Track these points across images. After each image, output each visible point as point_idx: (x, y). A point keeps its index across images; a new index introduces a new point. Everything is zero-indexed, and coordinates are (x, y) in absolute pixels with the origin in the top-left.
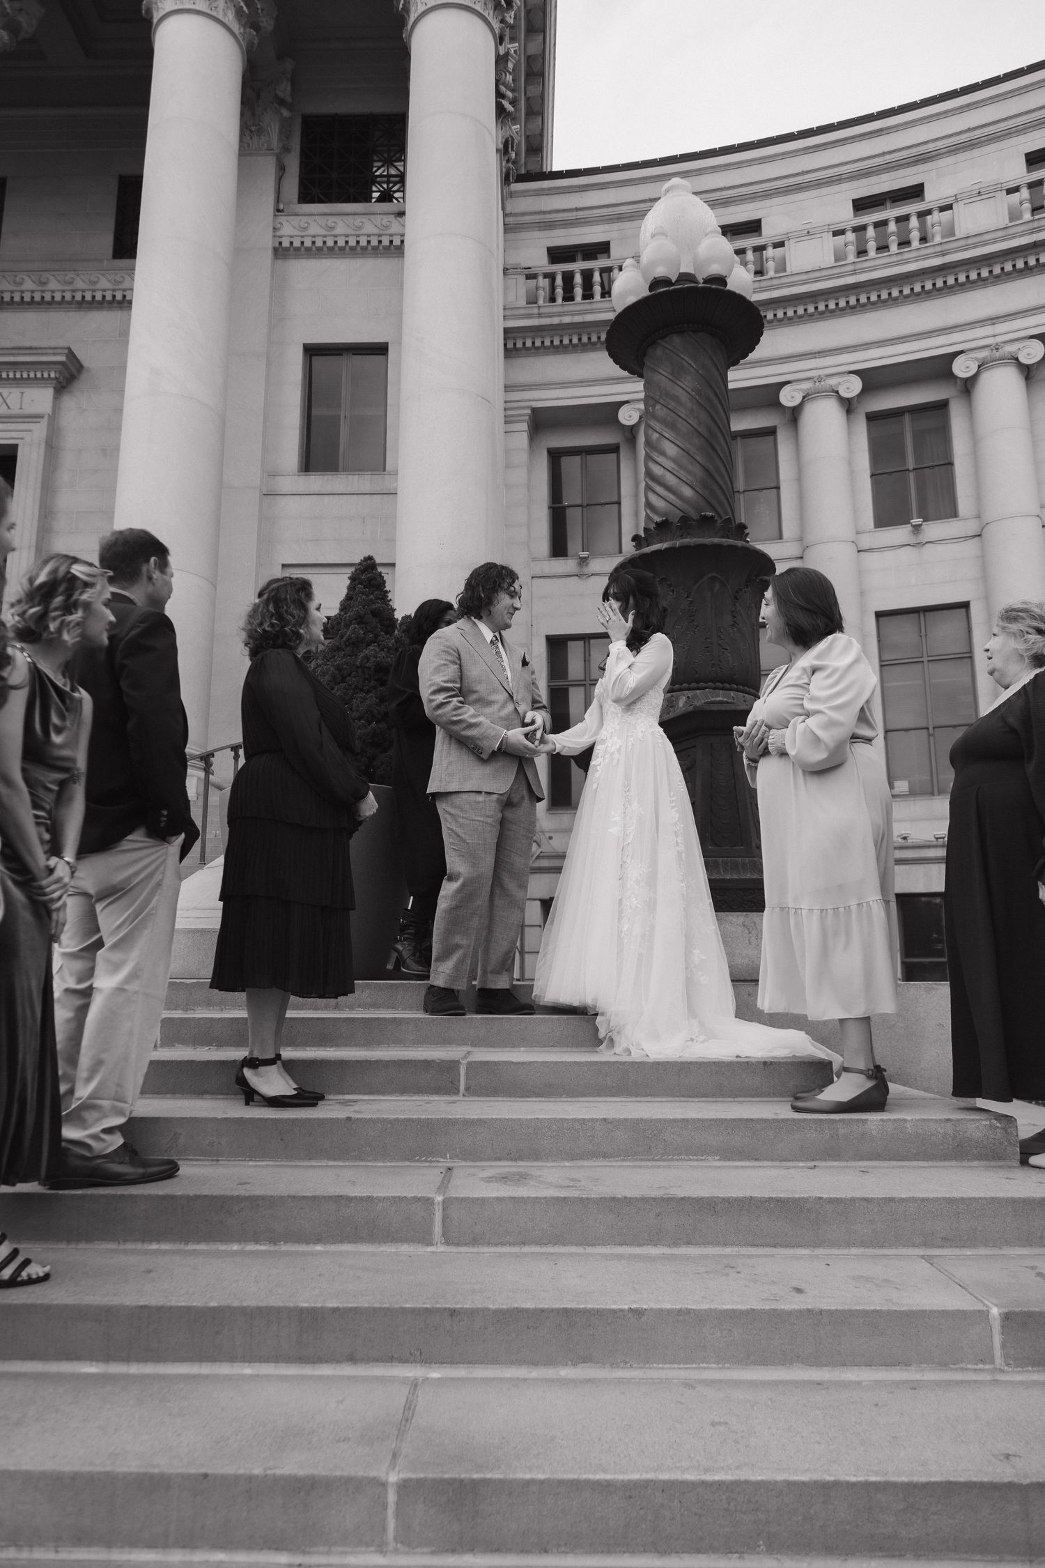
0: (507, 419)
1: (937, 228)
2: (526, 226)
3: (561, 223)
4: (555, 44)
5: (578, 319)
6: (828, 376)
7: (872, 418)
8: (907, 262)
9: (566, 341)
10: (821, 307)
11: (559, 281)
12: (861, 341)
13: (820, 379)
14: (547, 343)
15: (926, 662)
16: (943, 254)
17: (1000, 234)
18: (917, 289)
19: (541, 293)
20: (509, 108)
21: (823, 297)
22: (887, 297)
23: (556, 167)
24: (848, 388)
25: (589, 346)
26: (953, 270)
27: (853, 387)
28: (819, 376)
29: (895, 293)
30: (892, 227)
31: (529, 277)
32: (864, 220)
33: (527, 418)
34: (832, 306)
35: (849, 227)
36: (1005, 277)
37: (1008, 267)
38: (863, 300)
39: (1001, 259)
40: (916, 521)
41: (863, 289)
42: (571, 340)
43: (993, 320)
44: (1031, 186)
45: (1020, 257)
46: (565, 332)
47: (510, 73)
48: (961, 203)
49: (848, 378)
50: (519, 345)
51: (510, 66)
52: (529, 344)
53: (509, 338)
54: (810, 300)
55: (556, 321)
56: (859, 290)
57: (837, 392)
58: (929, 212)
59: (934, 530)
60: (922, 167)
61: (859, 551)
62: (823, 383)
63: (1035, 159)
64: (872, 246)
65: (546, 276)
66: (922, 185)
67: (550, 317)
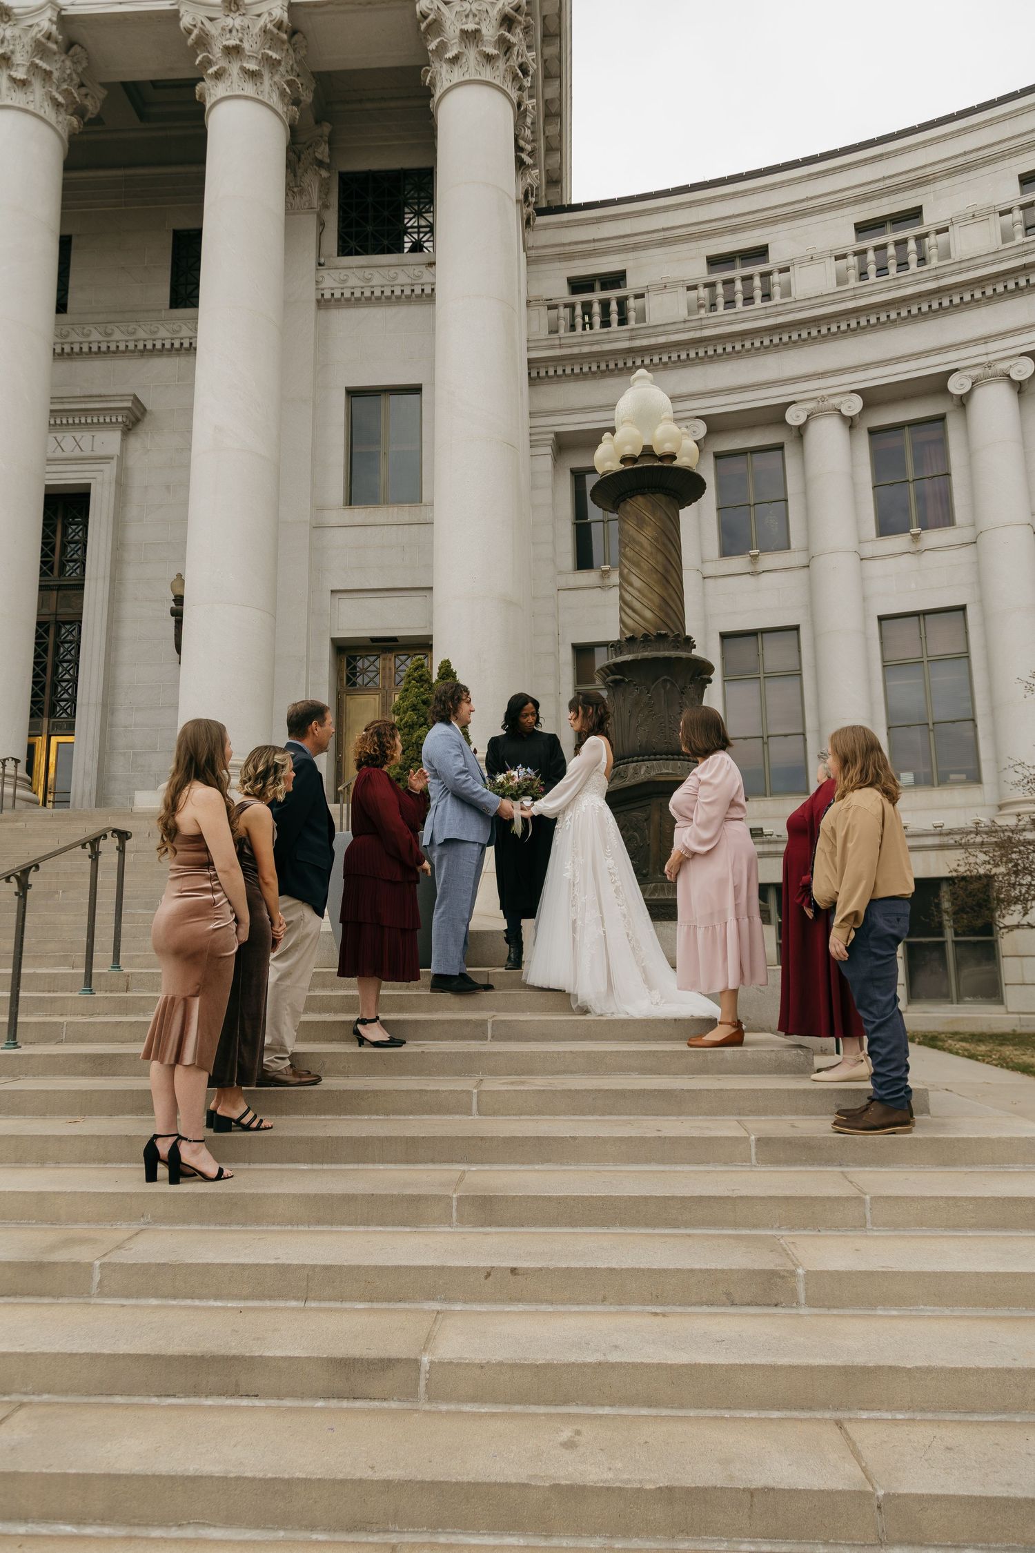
0: (532, 443)
1: (934, 251)
2: (547, 258)
3: (580, 254)
4: (571, 85)
5: (596, 348)
6: (831, 396)
7: (873, 432)
8: (904, 286)
9: (586, 369)
10: (824, 331)
11: (579, 311)
12: (861, 363)
13: (823, 399)
14: (568, 371)
15: (925, 662)
16: (938, 278)
17: (992, 257)
18: (914, 311)
19: (562, 322)
20: (528, 160)
21: (826, 321)
22: (886, 319)
23: (575, 200)
24: (849, 407)
25: (608, 372)
26: (947, 293)
27: (854, 405)
28: (823, 396)
29: (893, 316)
30: (891, 250)
31: (550, 308)
32: (866, 244)
33: (551, 442)
34: (834, 329)
35: (850, 252)
36: (996, 297)
37: (1000, 289)
38: (863, 323)
39: (994, 281)
40: (915, 530)
41: (863, 313)
42: (590, 368)
43: (986, 339)
44: (1022, 207)
45: (1011, 278)
46: (585, 360)
47: (529, 128)
48: (956, 226)
49: (850, 397)
50: (542, 374)
51: (529, 121)
52: (551, 372)
53: (533, 368)
54: (813, 324)
55: (576, 350)
56: (859, 314)
57: (840, 411)
58: (926, 235)
59: (933, 537)
60: (920, 191)
61: (862, 559)
62: (825, 403)
63: (1030, 179)
64: (872, 269)
65: (566, 306)
66: (921, 207)
67: (570, 347)
